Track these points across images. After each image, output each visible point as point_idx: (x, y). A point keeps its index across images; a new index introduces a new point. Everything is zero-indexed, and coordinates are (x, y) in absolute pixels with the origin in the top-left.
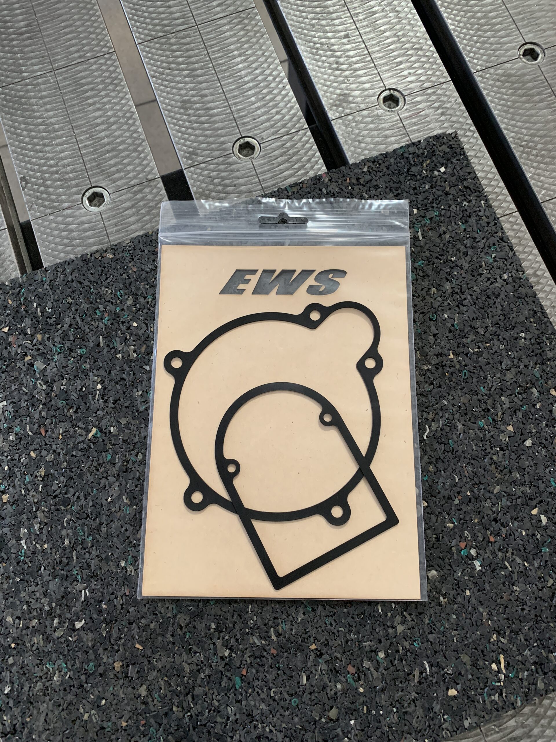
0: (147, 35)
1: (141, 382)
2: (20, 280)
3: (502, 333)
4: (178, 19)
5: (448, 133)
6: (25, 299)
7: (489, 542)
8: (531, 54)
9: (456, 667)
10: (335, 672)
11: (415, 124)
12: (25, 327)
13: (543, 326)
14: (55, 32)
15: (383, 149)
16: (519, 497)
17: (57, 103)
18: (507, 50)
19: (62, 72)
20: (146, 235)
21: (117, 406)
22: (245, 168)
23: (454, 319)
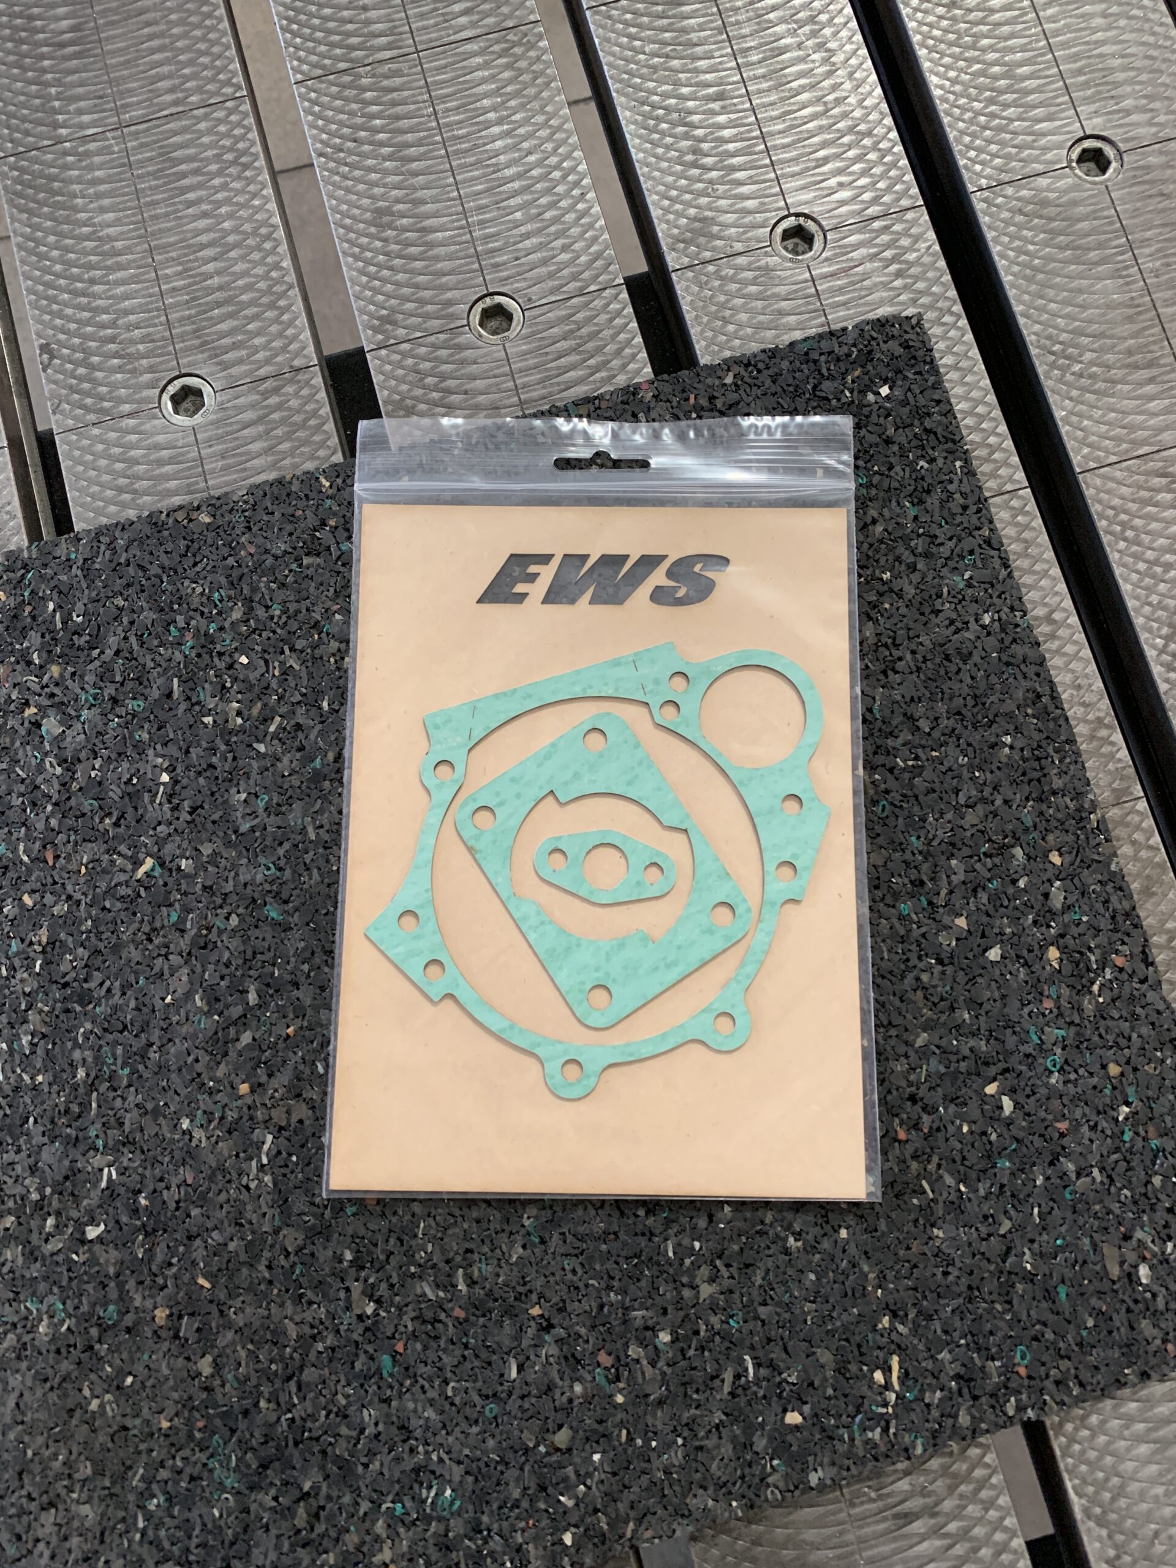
0: (315, 66)
1: (247, 775)
2: (26, 554)
3: (966, 733)
4: (380, 36)
5: (904, 314)
6: (32, 592)
7: (896, 1140)
8: (1095, 160)
9: (805, 1370)
10: (573, 1361)
11: (840, 290)
12: (28, 648)
13: (1051, 725)
14: (128, 47)
15: (770, 338)
16: (964, 1058)
17: (124, 195)
18: (1045, 149)
19: (137, 133)
20: (280, 482)
21: (198, 820)
22: (489, 359)
23: (874, 699)
